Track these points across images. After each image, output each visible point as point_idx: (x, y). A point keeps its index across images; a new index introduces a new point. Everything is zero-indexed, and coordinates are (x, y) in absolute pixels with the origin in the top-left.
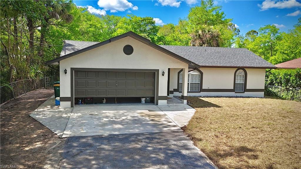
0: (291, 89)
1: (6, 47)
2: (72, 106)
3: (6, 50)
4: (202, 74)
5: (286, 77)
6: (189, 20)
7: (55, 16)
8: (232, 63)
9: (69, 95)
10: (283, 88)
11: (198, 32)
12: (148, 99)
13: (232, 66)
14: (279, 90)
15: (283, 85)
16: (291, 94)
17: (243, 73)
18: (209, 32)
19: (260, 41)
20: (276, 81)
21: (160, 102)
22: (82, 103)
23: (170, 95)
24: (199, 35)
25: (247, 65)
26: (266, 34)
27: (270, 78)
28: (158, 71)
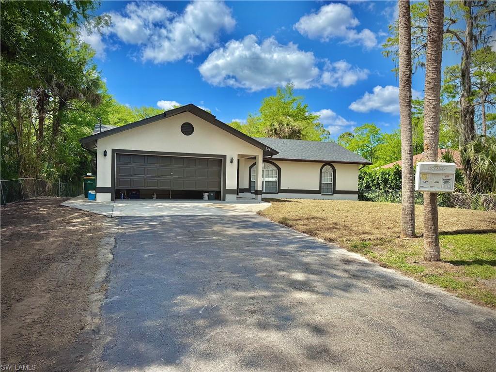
0: (390, 191)
1: (15, 128)
2: (112, 200)
3: (16, 132)
4: (279, 169)
5: (384, 177)
6: (261, 114)
7: (78, 95)
8: (317, 156)
9: (109, 185)
10: (381, 192)
11: (274, 125)
12: (212, 194)
13: (317, 159)
14: (377, 194)
15: (381, 187)
16: (391, 197)
17: (331, 171)
18: (288, 125)
19: (356, 145)
20: (372, 183)
21: (228, 197)
22: (124, 198)
23: (239, 194)
24: (276, 130)
25: (336, 160)
26: (364, 136)
27: (365, 180)
28: (225, 157)
